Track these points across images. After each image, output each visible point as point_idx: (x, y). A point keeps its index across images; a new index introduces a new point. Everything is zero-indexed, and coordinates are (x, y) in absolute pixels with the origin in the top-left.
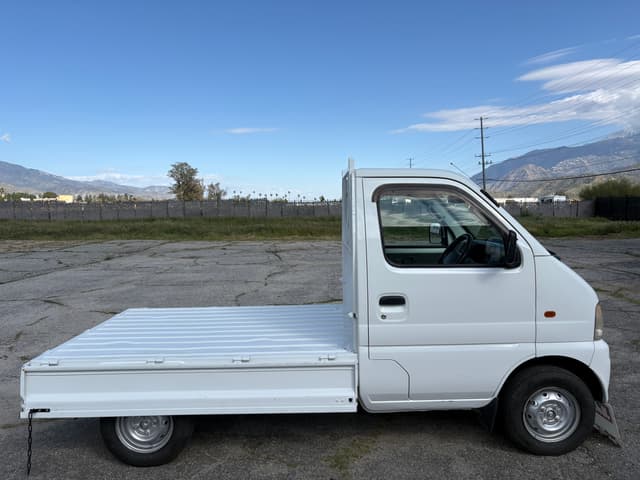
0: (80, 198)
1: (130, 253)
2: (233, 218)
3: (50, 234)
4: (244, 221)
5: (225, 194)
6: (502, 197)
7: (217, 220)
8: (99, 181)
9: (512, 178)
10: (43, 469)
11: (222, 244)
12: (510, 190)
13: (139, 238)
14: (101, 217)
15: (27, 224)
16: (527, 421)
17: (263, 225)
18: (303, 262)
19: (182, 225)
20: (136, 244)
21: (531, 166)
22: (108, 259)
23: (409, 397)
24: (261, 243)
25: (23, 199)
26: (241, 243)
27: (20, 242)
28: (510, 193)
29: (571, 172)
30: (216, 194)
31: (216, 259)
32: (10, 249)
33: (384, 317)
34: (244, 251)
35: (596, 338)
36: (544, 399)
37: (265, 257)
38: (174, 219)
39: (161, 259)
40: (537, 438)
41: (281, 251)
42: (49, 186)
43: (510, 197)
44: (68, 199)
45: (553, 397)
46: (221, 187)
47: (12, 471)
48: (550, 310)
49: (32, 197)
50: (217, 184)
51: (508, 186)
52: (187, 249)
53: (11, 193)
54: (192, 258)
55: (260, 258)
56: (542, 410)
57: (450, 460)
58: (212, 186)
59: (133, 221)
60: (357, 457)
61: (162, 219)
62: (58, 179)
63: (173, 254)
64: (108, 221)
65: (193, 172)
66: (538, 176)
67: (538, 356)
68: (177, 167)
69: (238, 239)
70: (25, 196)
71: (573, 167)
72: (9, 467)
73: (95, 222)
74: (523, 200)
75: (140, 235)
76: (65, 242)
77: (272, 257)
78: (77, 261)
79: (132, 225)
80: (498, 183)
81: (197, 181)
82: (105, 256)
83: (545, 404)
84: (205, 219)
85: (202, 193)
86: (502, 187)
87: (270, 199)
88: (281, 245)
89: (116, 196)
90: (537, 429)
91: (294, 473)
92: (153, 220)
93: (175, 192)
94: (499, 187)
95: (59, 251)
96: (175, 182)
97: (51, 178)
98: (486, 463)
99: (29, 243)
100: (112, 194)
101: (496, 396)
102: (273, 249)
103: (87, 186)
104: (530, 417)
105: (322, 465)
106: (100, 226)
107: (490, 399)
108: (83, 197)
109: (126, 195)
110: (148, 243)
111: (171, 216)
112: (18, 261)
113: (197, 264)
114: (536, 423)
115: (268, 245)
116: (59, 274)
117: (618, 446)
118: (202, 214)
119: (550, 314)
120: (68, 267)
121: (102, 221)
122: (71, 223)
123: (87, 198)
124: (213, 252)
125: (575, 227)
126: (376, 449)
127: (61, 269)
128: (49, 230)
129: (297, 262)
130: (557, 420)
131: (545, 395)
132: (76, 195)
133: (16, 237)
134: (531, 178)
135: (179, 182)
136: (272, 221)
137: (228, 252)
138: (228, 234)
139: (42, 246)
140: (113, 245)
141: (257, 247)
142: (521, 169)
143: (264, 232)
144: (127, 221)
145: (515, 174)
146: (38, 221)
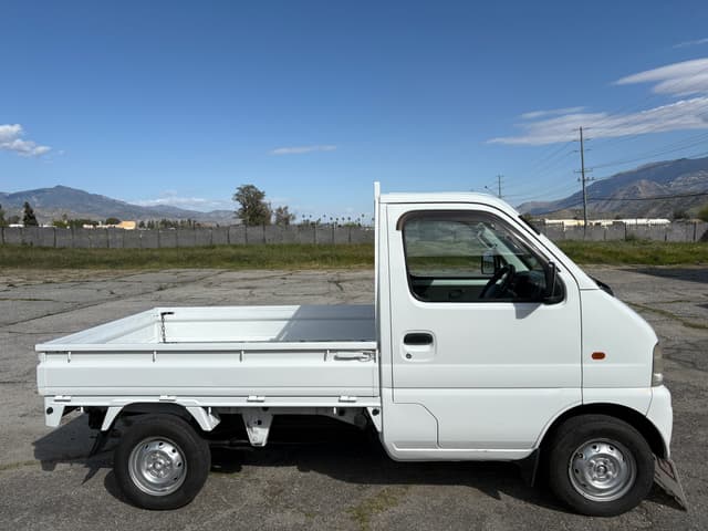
0: (142, 225)
1: (184, 283)
2: (298, 245)
3: (107, 262)
4: (308, 248)
5: (294, 218)
6: (608, 218)
7: (280, 247)
8: (161, 206)
9: (621, 197)
10: (56, 508)
11: (282, 273)
12: (618, 209)
13: (197, 267)
14: (159, 244)
15: (85, 252)
16: (575, 477)
17: (328, 252)
18: (366, 293)
19: (243, 252)
20: (192, 273)
21: (643, 182)
22: (161, 289)
23: (438, 444)
24: (325, 272)
25: (85, 226)
26: (303, 272)
27: (77, 271)
28: (617, 214)
29: (692, 189)
30: (284, 218)
31: (273, 290)
32: (64, 279)
33: (409, 356)
34: (304, 281)
35: (654, 383)
36: (594, 452)
37: (326, 288)
38: (235, 247)
39: (216, 290)
40: (587, 496)
41: (344, 281)
42: (112, 212)
43: (617, 218)
44: (129, 225)
45: (605, 450)
46: (290, 212)
47: (27, 509)
48: (598, 351)
49: (95, 224)
50: (286, 208)
51: (615, 206)
52: (245, 279)
53: (74, 219)
54: (248, 288)
55: (321, 288)
56: (592, 464)
57: (484, 517)
58: (280, 210)
59: (192, 249)
60: (381, 509)
61: (223, 246)
62: (121, 204)
63: (231, 284)
64: (167, 249)
65: (261, 195)
66: (653, 194)
67: (585, 403)
68: (242, 190)
69: (300, 268)
70: (88, 222)
71: (695, 183)
72: (24, 505)
73: (153, 250)
74: (633, 221)
75: (198, 264)
76: (120, 271)
77: (334, 287)
78: (128, 291)
79: (190, 253)
80: (603, 202)
81: (265, 205)
82: (158, 285)
83: (594, 457)
84: (267, 246)
85: (269, 218)
86: (608, 207)
87: (340, 222)
88: (346, 274)
89: (179, 221)
90: (585, 486)
91: (310, 524)
92: (214, 247)
93: (240, 217)
94: (604, 206)
95: (113, 280)
96: (241, 206)
97: (114, 203)
98: (525, 521)
99: (85, 272)
100: (175, 219)
101: (537, 447)
102: (336, 279)
103: (150, 211)
104: (577, 471)
105: (342, 517)
106: (156, 253)
107: (531, 450)
108: (146, 223)
109: (189, 221)
110: (205, 272)
111: (232, 242)
112: (70, 291)
113: (254, 295)
114: (584, 479)
115: (332, 274)
116: (109, 305)
117: (683, 509)
118: (264, 240)
119: (598, 356)
120: (119, 297)
121: (160, 249)
122: (129, 251)
123: (149, 224)
124: (272, 282)
125: (692, 253)
126: (405, 502)
127: (112, 300)
128: (107, 258)
129: (359, 293)
130: (608, 477)
131: (595, 447)
132: (139, 221)
133: (73, 266)
134: (643, 195)
135: (244, 205)
136: (339, 247)
137: (286, 282)
138: (290, 262)
139: (97, 276)
140: (167, 275)
141: (319, 277)
142: (633, 185)
143: (329, 259)
144: (187, 248)
145: (624, 192)
146: (95, 249)
